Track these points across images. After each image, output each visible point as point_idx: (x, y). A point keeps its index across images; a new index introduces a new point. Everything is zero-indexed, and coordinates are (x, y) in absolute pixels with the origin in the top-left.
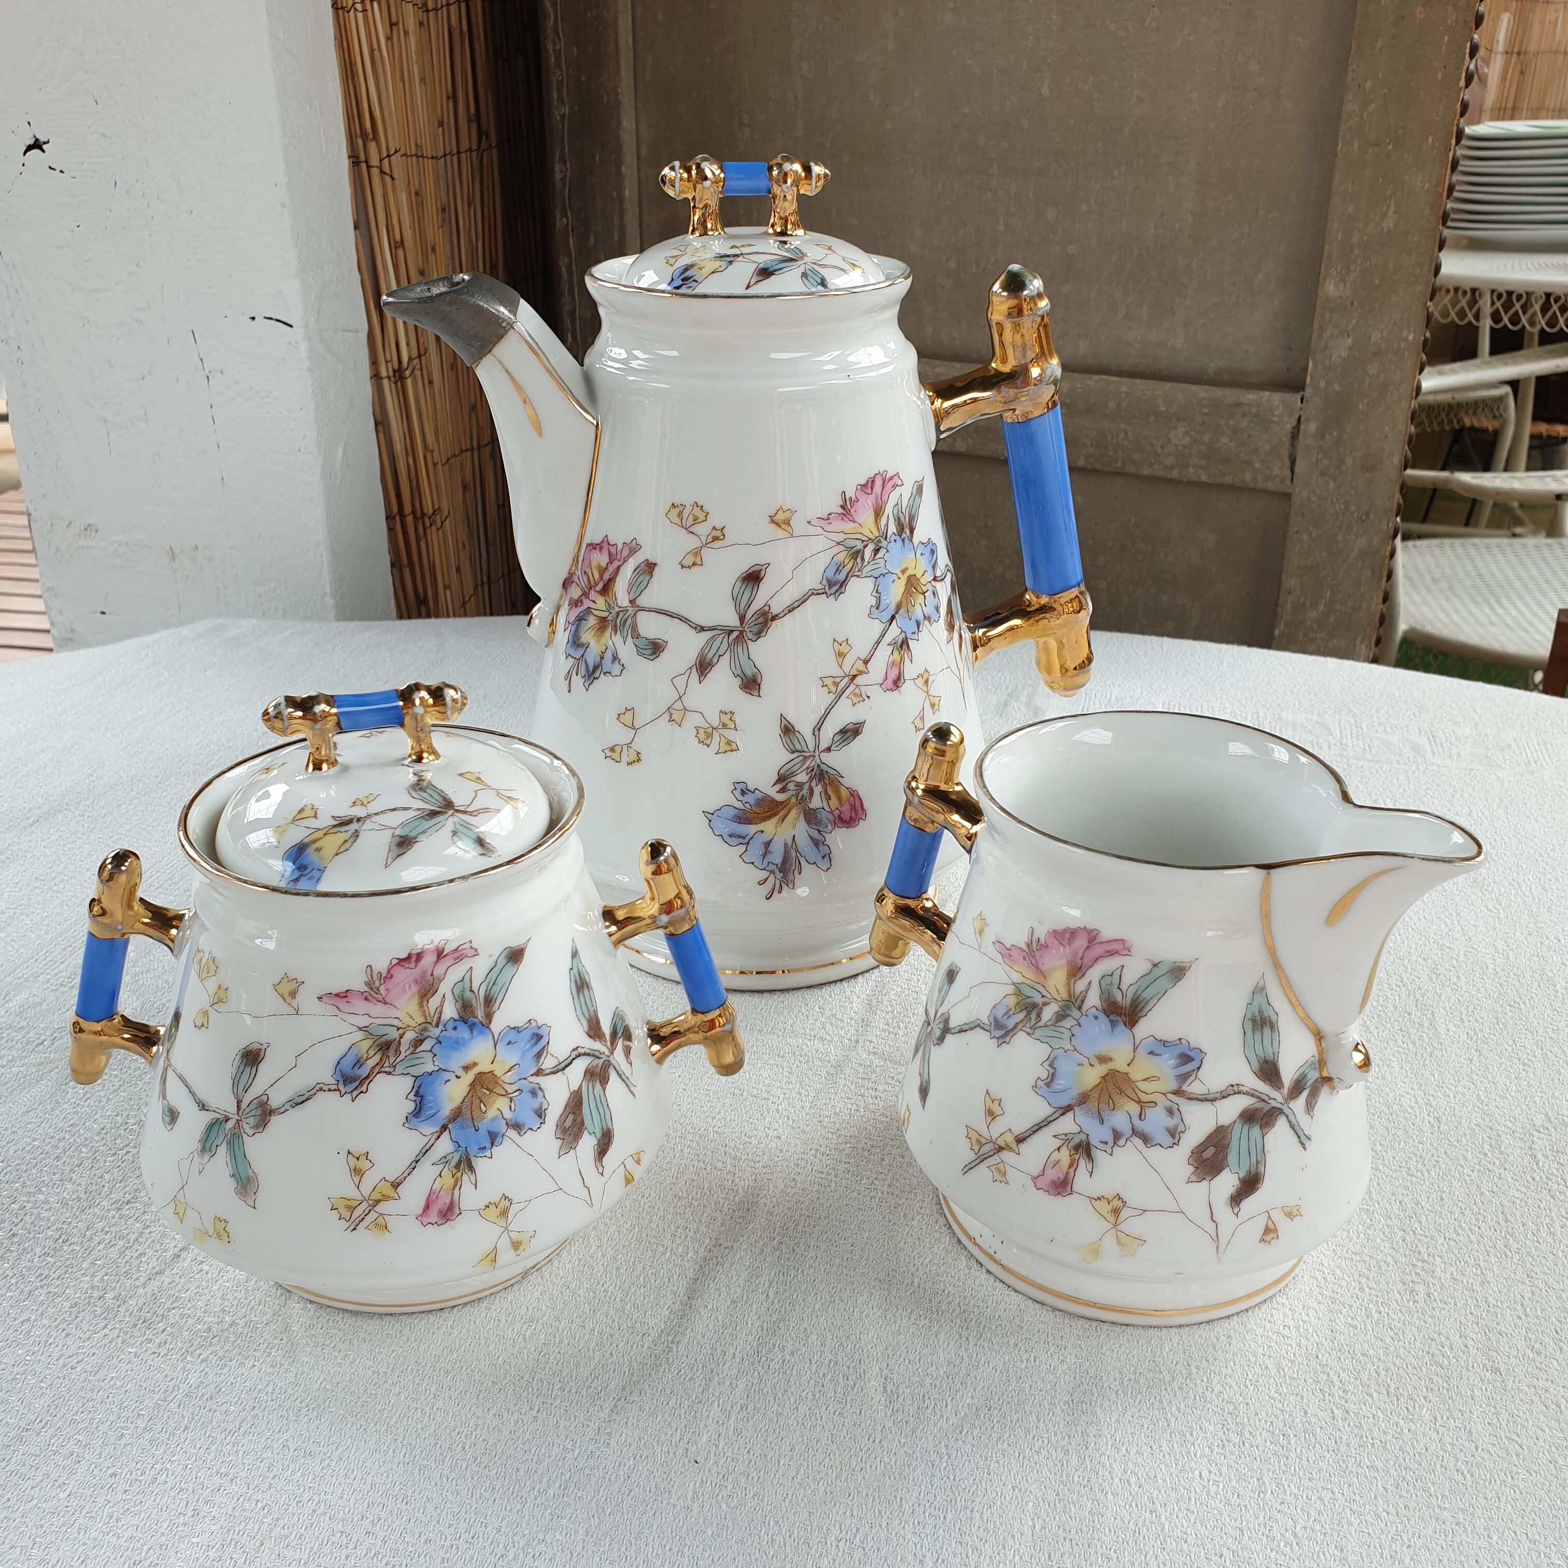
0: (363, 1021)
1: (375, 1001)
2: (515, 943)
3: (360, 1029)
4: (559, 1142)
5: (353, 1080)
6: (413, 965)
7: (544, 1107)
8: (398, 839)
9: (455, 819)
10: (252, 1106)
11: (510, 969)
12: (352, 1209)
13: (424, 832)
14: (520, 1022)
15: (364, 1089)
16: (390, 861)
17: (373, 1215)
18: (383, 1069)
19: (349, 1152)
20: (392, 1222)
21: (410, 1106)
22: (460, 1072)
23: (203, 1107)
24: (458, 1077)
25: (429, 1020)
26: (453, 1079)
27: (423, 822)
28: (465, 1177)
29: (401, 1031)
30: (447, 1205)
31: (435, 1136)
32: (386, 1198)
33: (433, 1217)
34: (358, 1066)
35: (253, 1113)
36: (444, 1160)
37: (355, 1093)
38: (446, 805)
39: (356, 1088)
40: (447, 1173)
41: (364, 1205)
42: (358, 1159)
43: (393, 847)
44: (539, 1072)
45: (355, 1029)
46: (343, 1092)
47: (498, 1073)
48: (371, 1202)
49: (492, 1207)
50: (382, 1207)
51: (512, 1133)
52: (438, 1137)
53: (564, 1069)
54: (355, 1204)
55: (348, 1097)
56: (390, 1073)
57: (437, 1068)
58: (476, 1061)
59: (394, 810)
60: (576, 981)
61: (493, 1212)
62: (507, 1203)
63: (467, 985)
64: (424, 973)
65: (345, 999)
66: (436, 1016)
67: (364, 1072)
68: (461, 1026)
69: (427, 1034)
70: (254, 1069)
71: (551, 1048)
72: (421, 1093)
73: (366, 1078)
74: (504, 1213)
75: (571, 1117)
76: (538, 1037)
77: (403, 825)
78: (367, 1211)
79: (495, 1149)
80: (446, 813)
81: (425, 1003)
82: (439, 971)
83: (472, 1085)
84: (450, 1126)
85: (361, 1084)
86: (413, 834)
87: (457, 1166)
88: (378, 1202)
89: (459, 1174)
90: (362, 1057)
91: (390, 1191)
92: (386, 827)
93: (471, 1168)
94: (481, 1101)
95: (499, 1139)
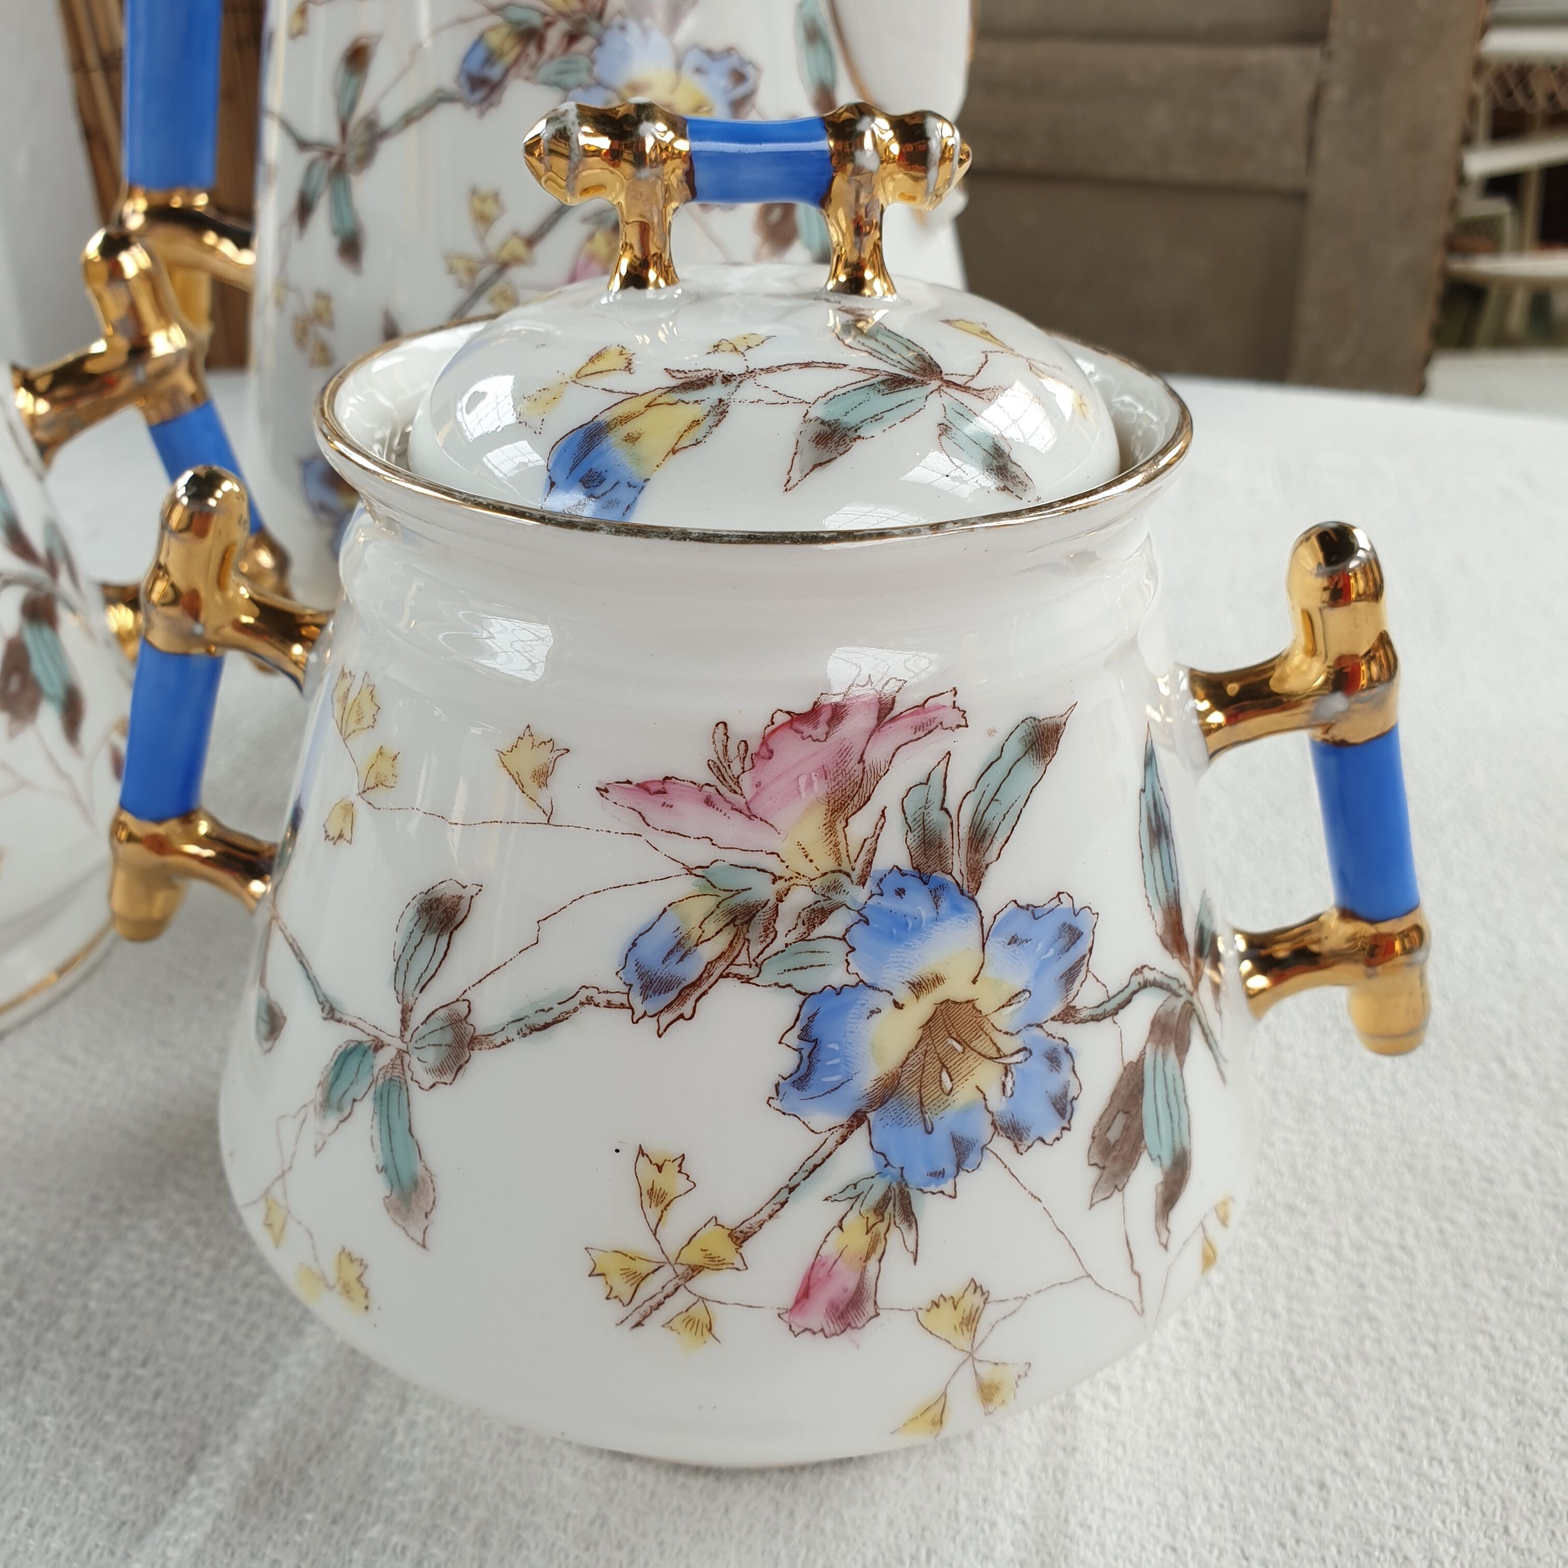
0: (699, 854)
1: (726, 808)
2: (1046, 710)
3: (690, 871)
4: (1094, 1173)
5: (664, 986)
6: (822, 728)
7: (1072, 1092)
8: (817, 428)
9: (945, 399)
10: (434, 1024)
11: (1027, 772)
12: (638, 1280)
13: (876, 418)
14: (1037, 895)
15: (687, 1009)
16: (796, 475)
17: (682, 1300)
18: (734, 970)
19: (641, 1152)
20: (723, 1318)
21: (786, 1061)
22: (903, 994)
23: (331, 1012)
24: (898, 1005)
25: (846, 867)
26: (888, 1008)
27: (873, 394)
28: (894, 1236)
29: (781, 885)
30: (850, 1294)
31: (837, 1136)
32: (716, 1263)
33: (816, 1316)
34: (677, 956)
35: (434, 1038)
36: (851, 1192)
37: (666, 1018)
38: (924, 370)
39: (669, 1006)
40: (854, 1222)
41: (666, 1274)
42: (660, 1168)
43: (805, 444)
44: (1068, 1015)
45: (677, 869)
46: (639, 1013)
47: (986, 1004)
48: (680, 1269)
49: (946, 1307)
50: (705, 1283)
51: (1002, 1145)
52: (844, 1139)
53: (1115, 1012)
54: (645, 1268)
55: (649, 1025)
56: (747, 980)
57: (853, 980)
58: (941, 972)
59: (807, 365)
60: (1149, 819)
61: (946, 1318)
62: (977, 1300)
63: (936, 797)
64: (844, 753)
65: (660, 798)
66: (863, 857)
67: (691, 970)
68: (912, 884)
69: (837, 898)
70: (444, 940)
71: (1096, 963)
72: (815, 1032)
73: (695, 985)
74: (970, 1321)
75: (1120, 1120)
76: (1072, 934)
77: (829, 397)
78: (670, 1288)
79: (963, 1177)
80: (923, 383)
81: (839, 826)
82: (877, 753)
83: (928, 1026)
84: (871, 1116)
85: (681, 997)
86: (852, 420)
87: (880, 1209)
88: (695, 1270)
89: (882, 1227)
90: (688, 935)
91: (725, 1248)
92: (788, 400)
93: (909, 1216)
94: (944, 1066)
95: (973, 1157)
